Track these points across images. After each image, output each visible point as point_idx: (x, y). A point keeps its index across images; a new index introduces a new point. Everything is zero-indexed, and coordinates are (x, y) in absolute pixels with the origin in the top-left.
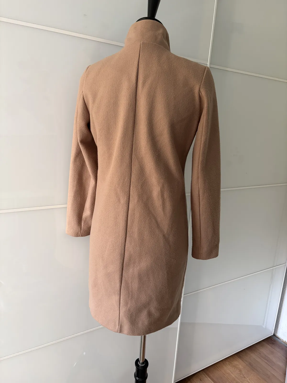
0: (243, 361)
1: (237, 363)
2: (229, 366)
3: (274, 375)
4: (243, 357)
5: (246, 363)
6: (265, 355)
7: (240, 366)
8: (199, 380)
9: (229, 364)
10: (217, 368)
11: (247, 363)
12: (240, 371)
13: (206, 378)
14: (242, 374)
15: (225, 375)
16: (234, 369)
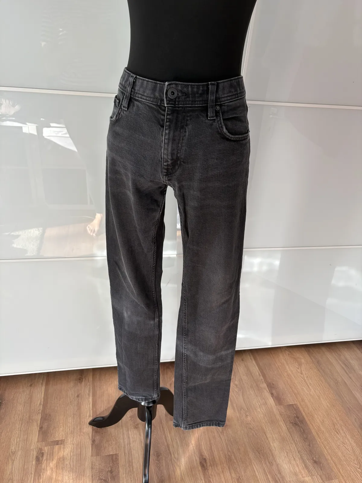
0: (310, 356)
1: (301, 357)
2: (288, 357)
3: (345, 383)
4: (313, 352)
5: (312, 360)
6: (347, 360)
7: (303, 360)
8: (241, 359)
9: (288, 354)
10: (271, 354)
11: (314, 360)
12: (300, 364)
13: (250, 360)
14: (300, 369)
15: (277, 364)
16: (293, 361)
